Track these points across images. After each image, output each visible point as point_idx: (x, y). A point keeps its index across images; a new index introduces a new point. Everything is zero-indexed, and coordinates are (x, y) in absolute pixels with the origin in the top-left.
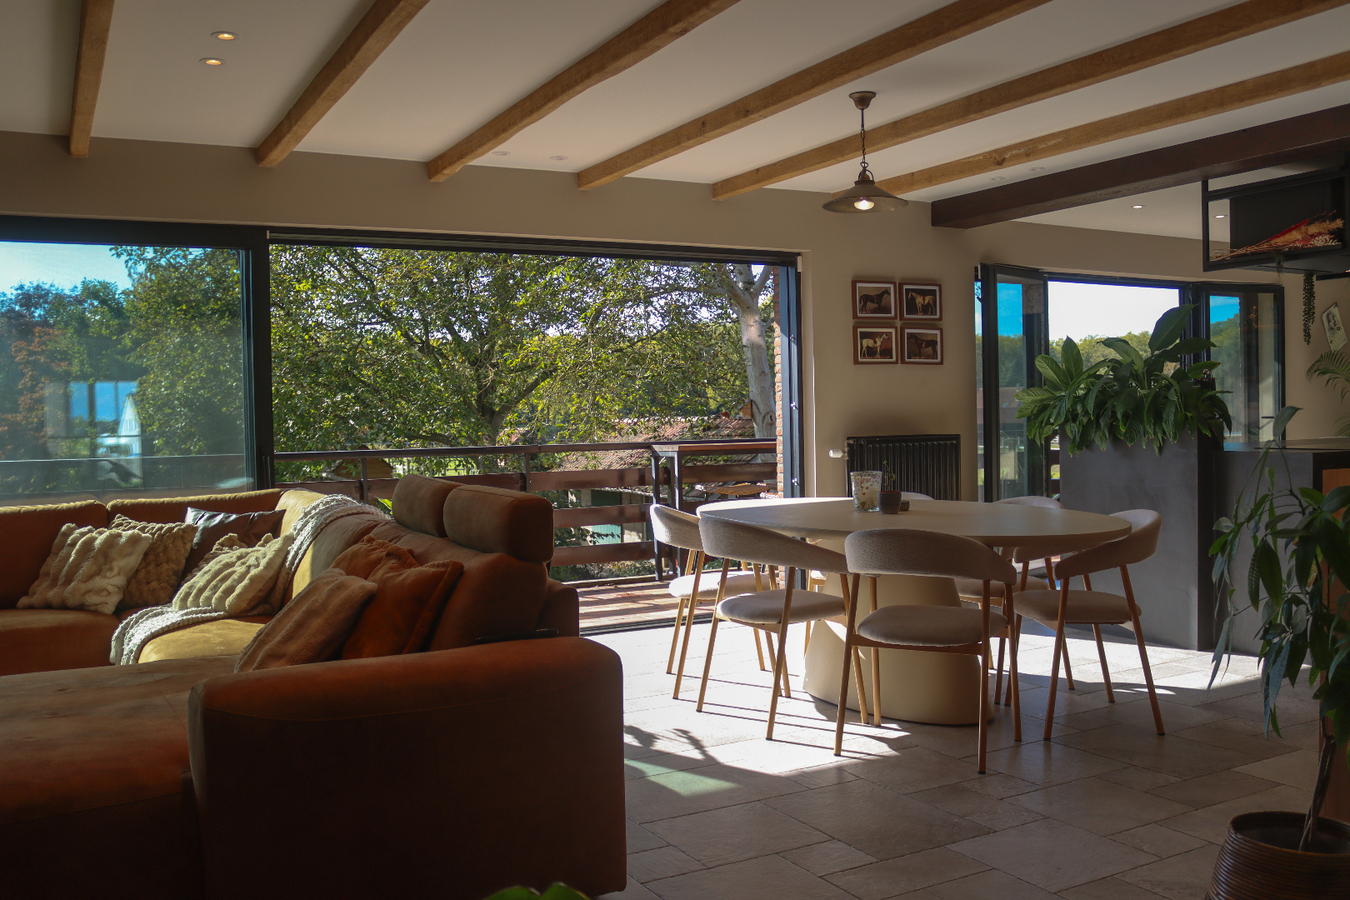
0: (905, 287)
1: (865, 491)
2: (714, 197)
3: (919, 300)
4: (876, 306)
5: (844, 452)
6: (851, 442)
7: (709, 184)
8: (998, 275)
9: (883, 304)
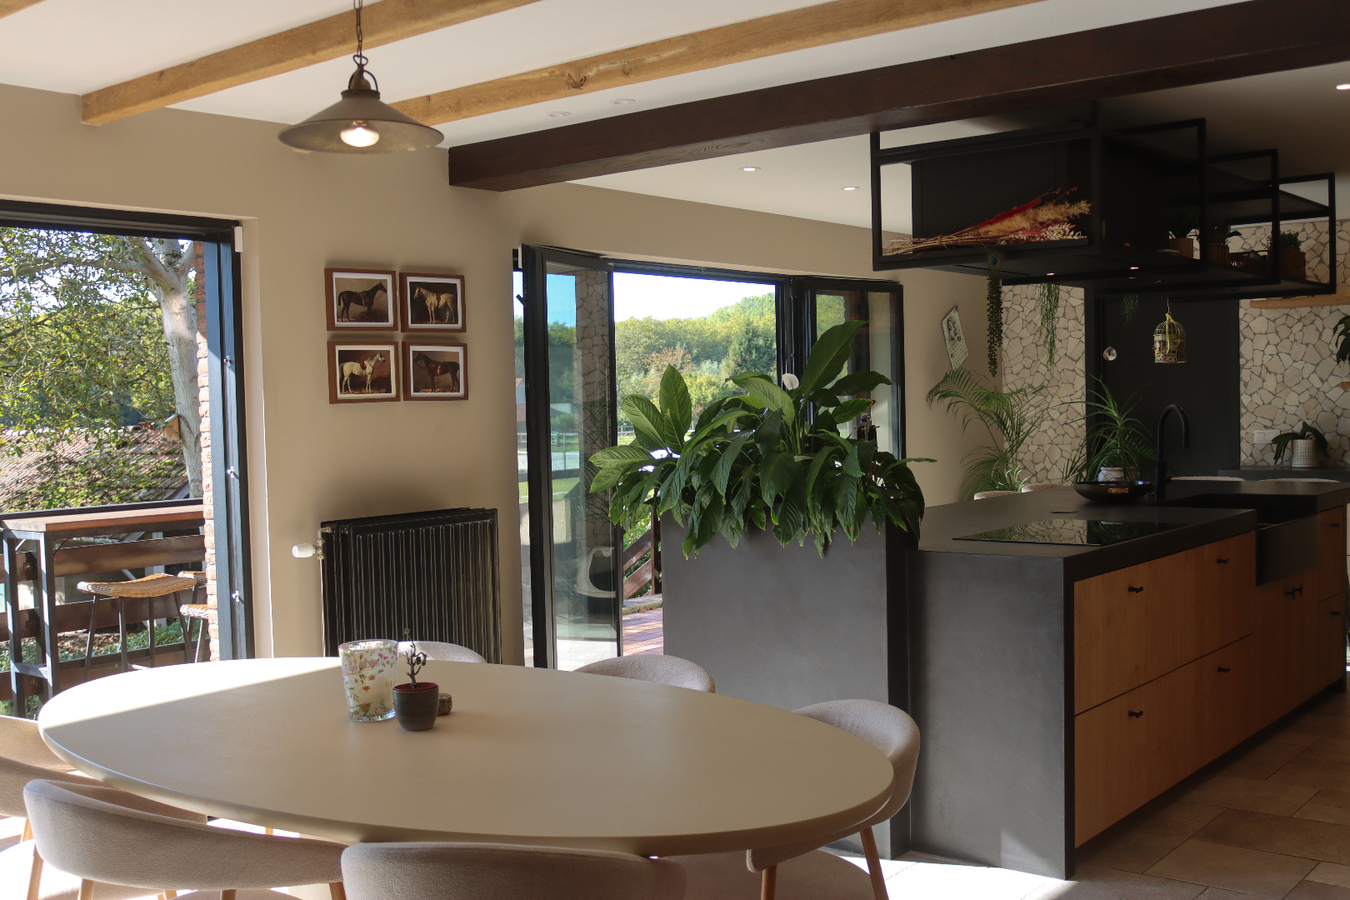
0: (410, 279)
1: (367, 682)
2: (85, 118)
3: (431, 300)
4: (364, 309)
5: (316, 548)
6: (328, 530)
7: (76, 97)
8: (548, 263)
9: (375, 306)
